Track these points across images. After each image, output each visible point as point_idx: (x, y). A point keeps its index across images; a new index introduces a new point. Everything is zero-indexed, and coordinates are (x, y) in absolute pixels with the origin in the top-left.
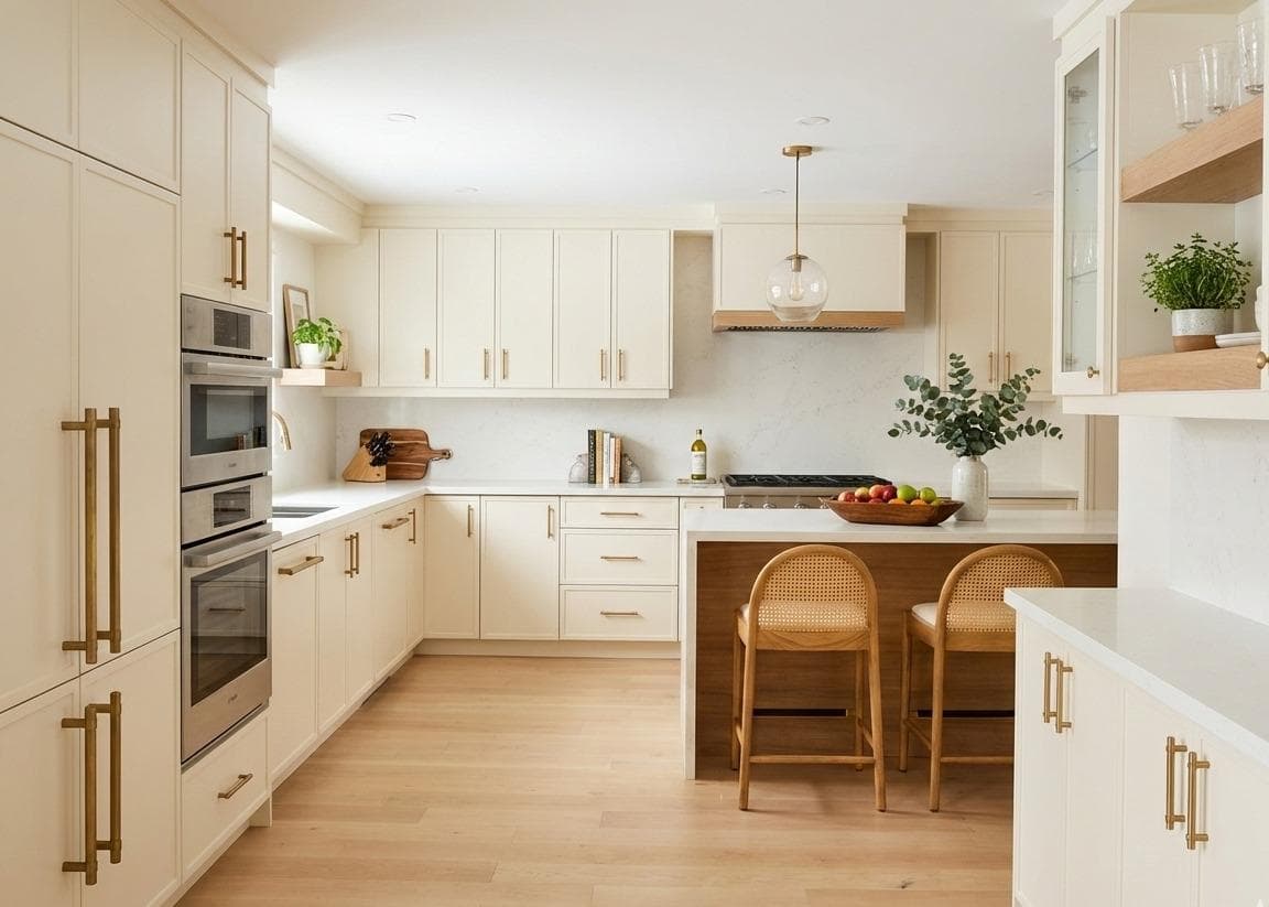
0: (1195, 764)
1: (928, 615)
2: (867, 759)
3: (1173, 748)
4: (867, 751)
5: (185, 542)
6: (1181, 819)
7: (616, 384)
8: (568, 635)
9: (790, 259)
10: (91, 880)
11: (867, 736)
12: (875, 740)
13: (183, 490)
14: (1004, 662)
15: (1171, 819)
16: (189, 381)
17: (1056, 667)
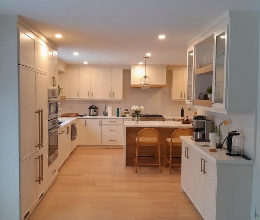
0: (205, 162)
1: (169, 140)
2: (157, 164)
3: (202, 160)
4: (158, 163)
5: (49, 129)
6: (203, 170)
7: (113, 98)
8: (104, 144)
9: (144, 77)
10: (40, 183)
11: (158, 161)
12: (159, 161)
13: (48, 121)
14: (180, 148)
15: (202, 170)
16: (49, 103)
17: (187, 149)
